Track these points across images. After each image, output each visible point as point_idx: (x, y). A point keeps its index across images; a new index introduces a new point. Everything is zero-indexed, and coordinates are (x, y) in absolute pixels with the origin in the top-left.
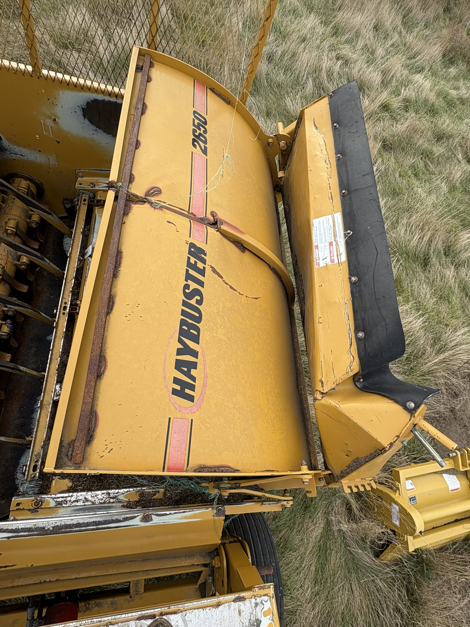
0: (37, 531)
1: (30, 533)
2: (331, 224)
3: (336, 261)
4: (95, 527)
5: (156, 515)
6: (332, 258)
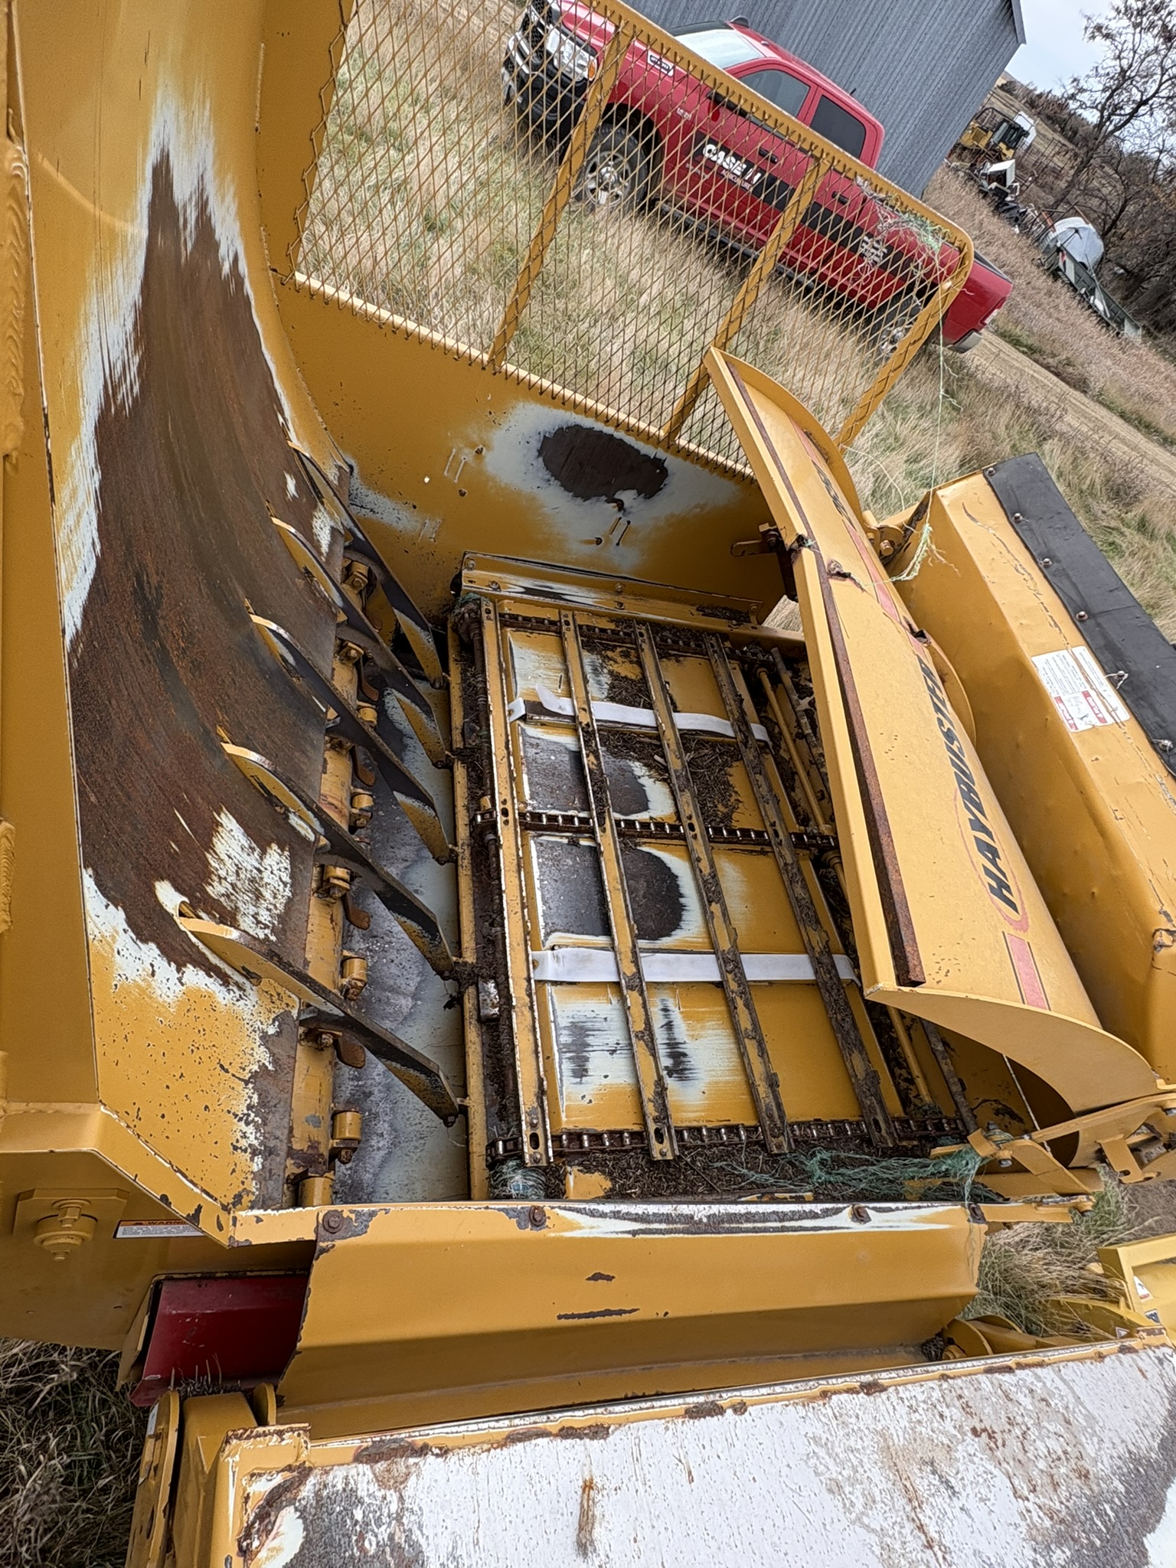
0: (680, 1222)
1: (671, 1226)
2: (1072, 663)
3: (1110, 721)
4: (779, 1225)
5: (874, 1209)
6: (1100, 715)
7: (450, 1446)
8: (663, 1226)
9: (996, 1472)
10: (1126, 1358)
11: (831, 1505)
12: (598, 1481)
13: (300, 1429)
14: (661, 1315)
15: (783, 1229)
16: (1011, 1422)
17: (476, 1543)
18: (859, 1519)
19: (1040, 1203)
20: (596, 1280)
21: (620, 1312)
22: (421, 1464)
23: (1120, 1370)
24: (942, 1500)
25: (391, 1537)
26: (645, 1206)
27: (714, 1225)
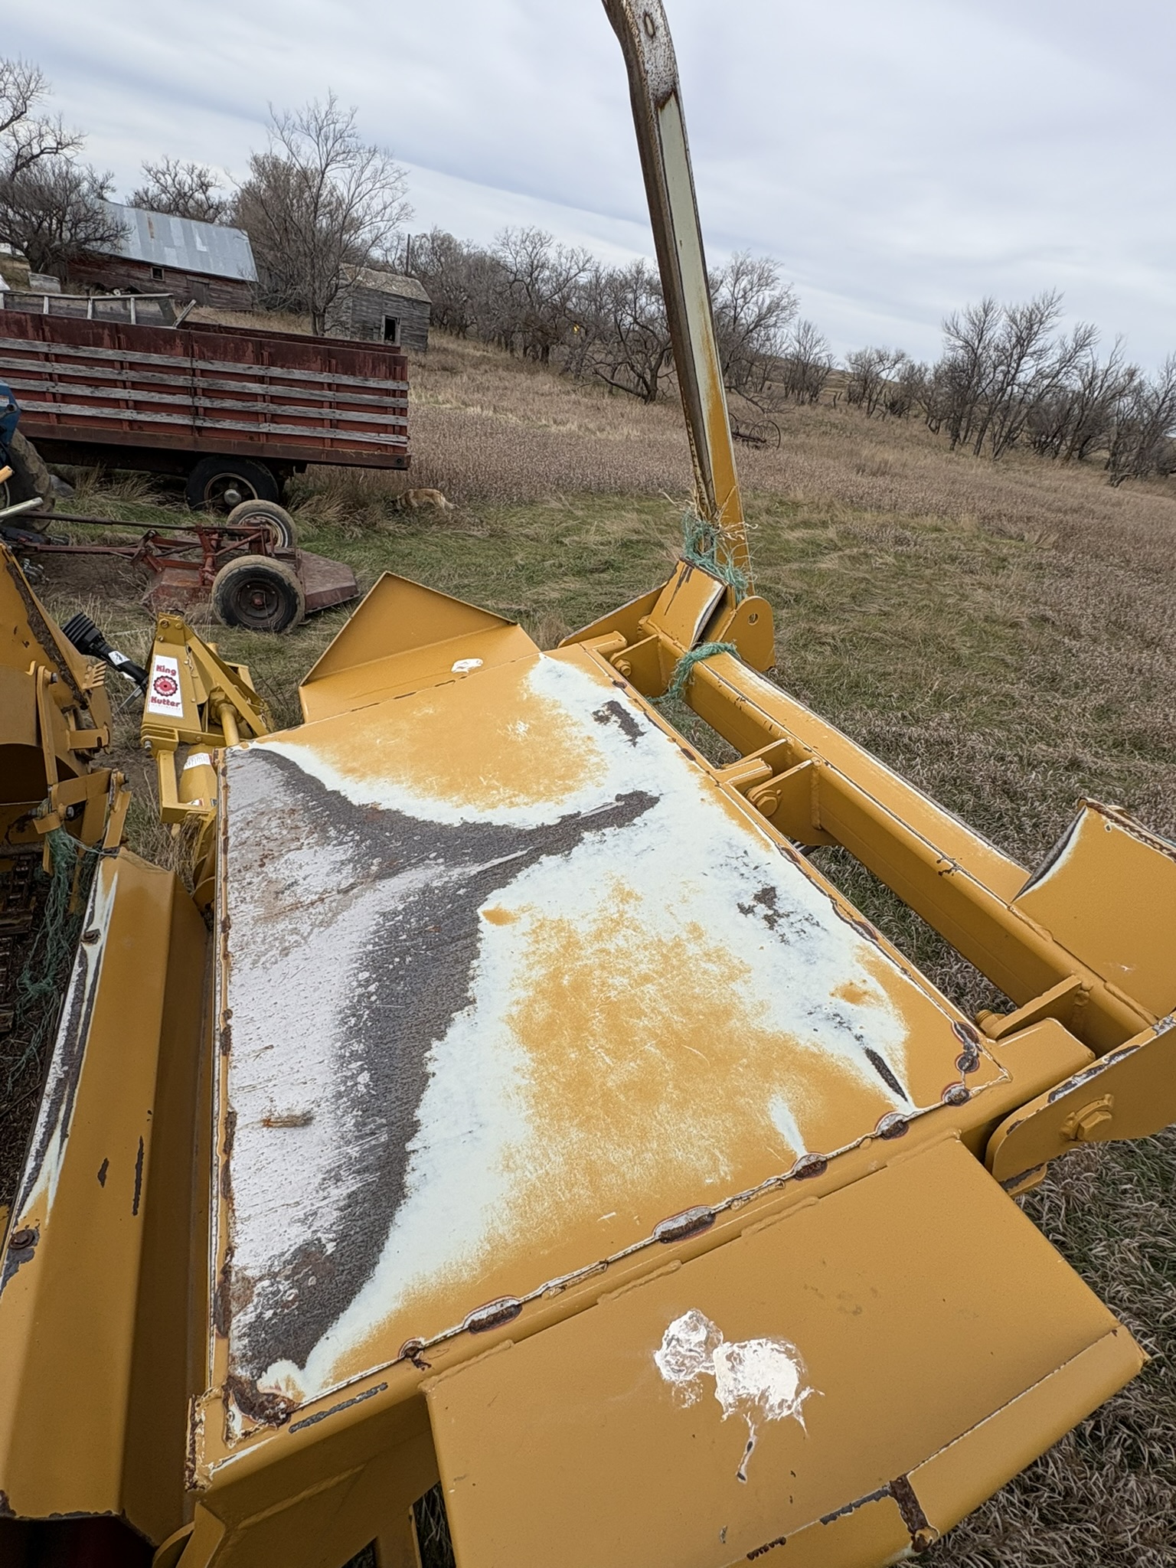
0: (63, 1091)
4: (85, 1004)
5: (88, 925)
7: (226, 1247)
8: (63, 1108)
9: (286, 857)
10: (229, 773)
11: (295, 955)
12: (264, 1116)
13: (193, 1403)
14: (150, 1117)
15: (91, 1000)
16: (258, 844)
17: (297, 1204)
18: (304, 938)
19: (112, 807)
20: (105, 1177)
21: (141, 1155)
22: (236, 1269)
23: (236, 778)
24: (299, 890)
25: (287, 1278)
26: (38, 1125)
27: (72, 1060)
